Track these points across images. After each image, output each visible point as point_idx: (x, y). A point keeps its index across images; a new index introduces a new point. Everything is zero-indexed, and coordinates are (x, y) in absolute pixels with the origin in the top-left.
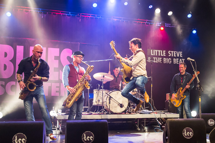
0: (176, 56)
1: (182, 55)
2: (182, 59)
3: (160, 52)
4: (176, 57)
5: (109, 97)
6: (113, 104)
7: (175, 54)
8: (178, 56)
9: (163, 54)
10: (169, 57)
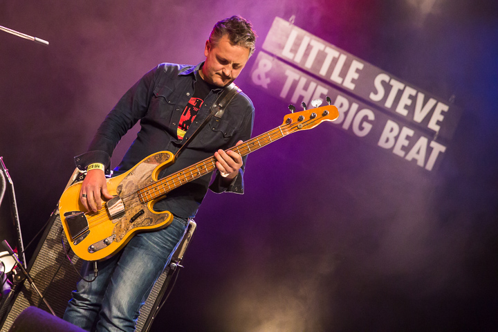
0: (404, 113)
1: (438, 123)
2: (433, 144)
3: (335, 61)
4: (403, 121)
7: (409, 102)
8: (419, 117)
9: (343, 74)
10: (366, 103)
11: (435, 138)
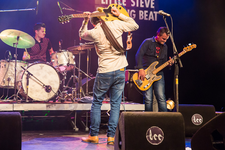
0: (143, 6)
1: (153, 5)
2: (154, 12)
4: (144, 9)
5: (26, 73)
6: (33, 86)
7: (143, 3)
8: (147, 6)
9: (121, 2)
10: (131, 8)
11: (154, 10)
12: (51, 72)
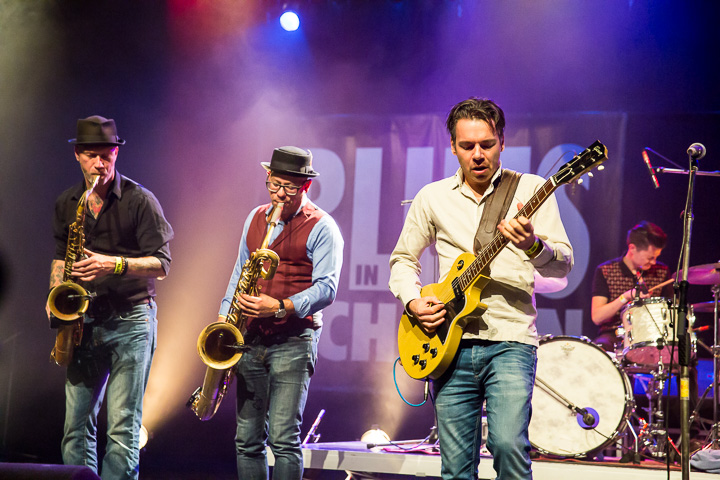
12: (596, 367)
